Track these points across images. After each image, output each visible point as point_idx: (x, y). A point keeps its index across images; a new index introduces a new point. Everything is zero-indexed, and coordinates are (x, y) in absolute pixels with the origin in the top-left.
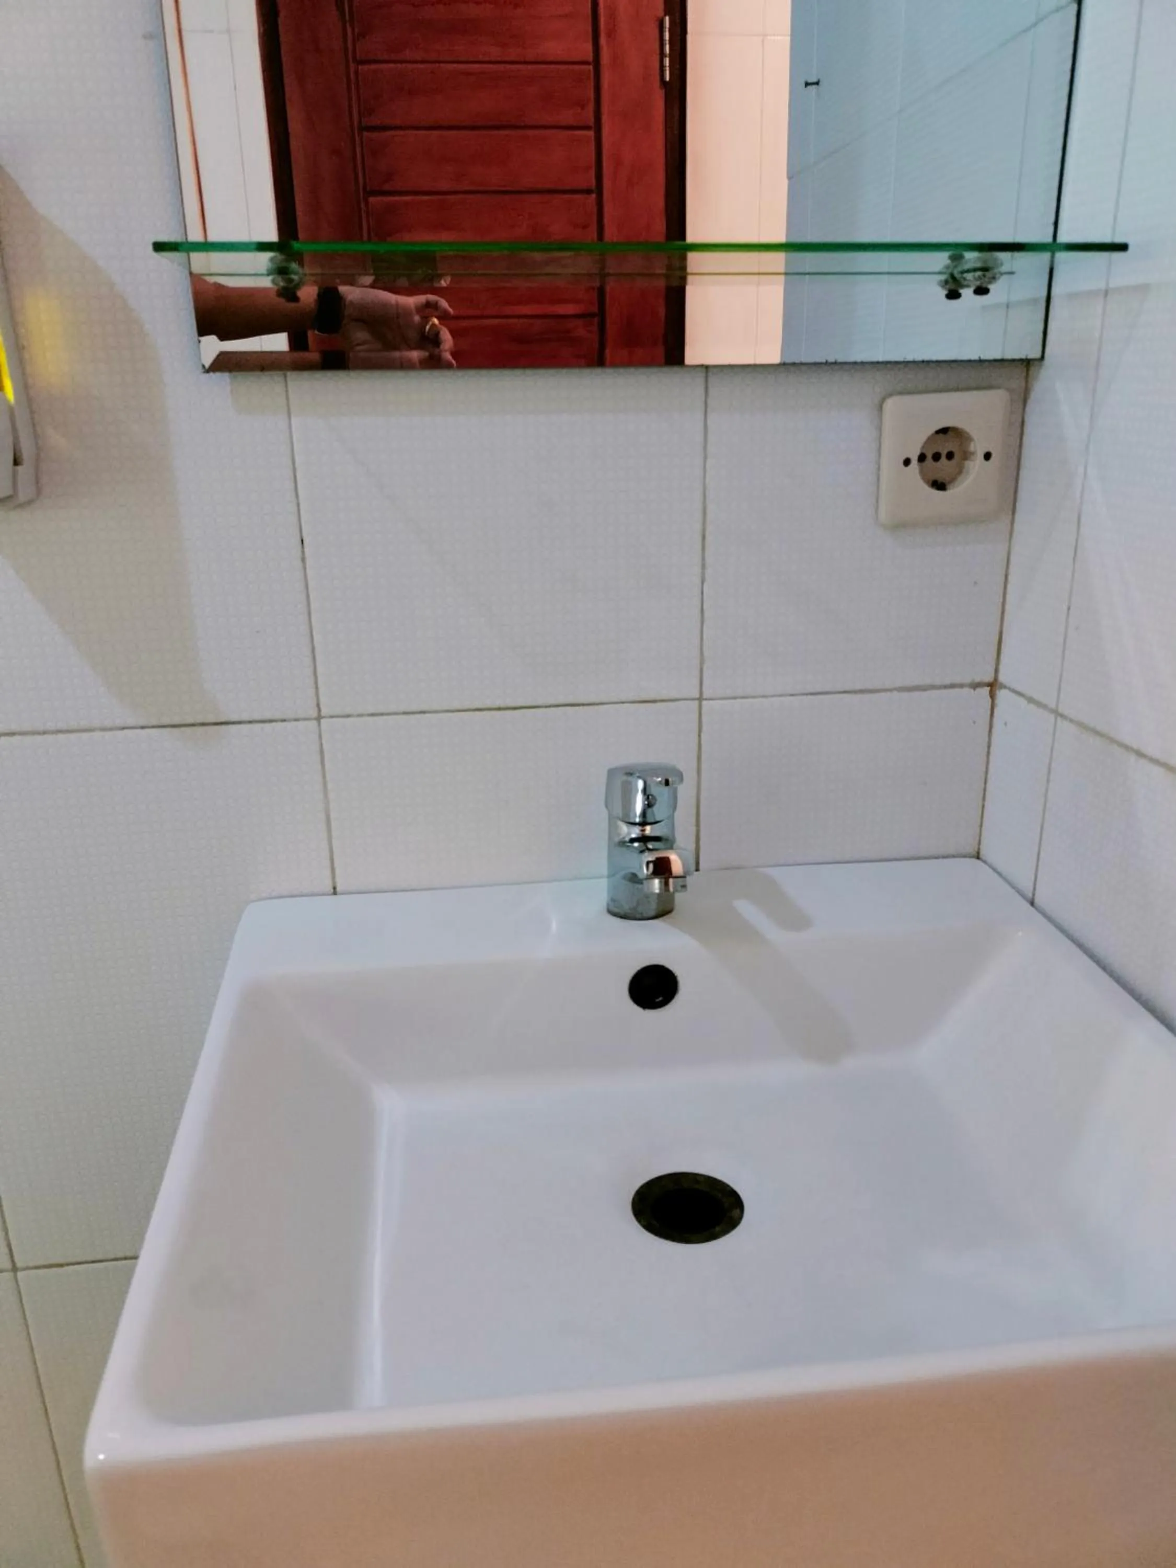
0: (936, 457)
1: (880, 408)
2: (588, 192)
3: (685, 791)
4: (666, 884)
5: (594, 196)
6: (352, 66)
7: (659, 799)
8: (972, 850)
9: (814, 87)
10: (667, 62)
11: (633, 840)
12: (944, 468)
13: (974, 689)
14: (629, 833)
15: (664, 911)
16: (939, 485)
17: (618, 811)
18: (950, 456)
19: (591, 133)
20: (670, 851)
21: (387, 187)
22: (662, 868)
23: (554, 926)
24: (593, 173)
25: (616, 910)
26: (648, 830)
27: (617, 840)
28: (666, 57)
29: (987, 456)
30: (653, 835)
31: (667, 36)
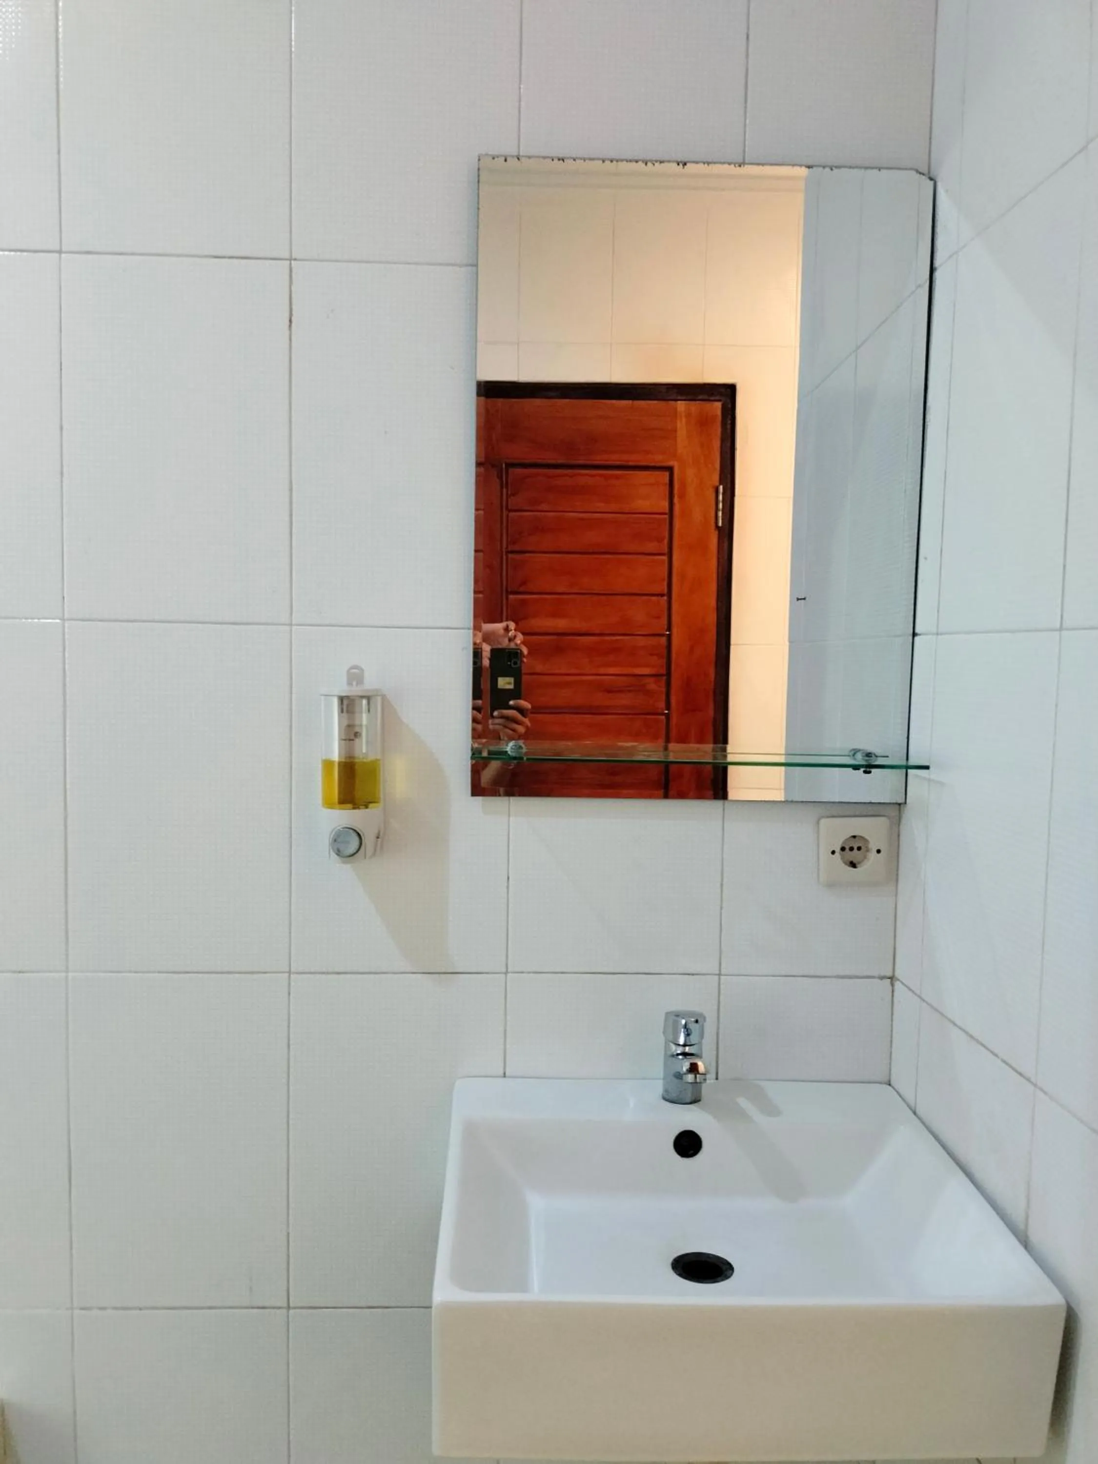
0: (851, 849)
1: (818, 823)
2: (662, 595)
3: (709, 1027)
4: (696, 1077)
5: (665, 598)
6: (505, 513)
7: (693, 1031)
8: (886, 1079)
9: (803, 601)
10: (720, 514)
11: (678, 1055)
12: (855, 855)
13: (882, 980)
14: (676, 1050)
15: (695, 1101)
16: (853, 865)
17: (671, 1037)
18: (859, 849)
19: (665, 558)
20: (699, 1059)
21: (522, 589)
22: (693, 1069)
23: (632, 1104)
24: (665, 583)
25: (667, 1097)
26: (687, 1049)
27: (669, 1053)
28: (720, 511)
29: (879, 851)
30: (690, 1052)
31: (721, 497)
